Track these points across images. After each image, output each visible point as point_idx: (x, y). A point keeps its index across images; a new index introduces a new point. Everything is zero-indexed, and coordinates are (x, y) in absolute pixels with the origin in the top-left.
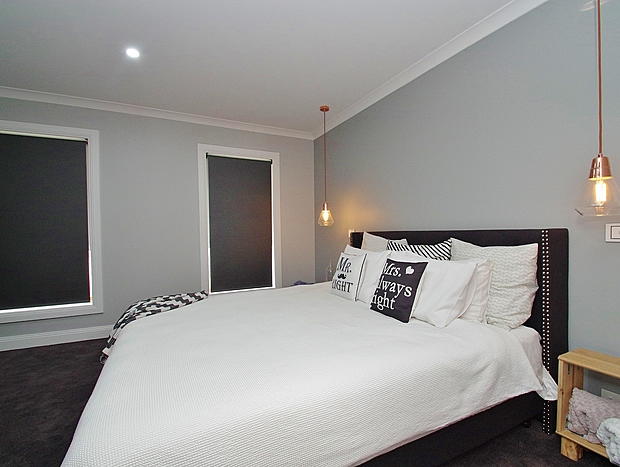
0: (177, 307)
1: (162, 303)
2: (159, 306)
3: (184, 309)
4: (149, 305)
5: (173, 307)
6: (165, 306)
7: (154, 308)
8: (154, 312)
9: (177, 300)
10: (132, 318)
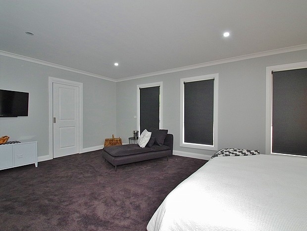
0: (239, 155)
1: (232, 152)
2: (230, 153)
3: (242, 157)
4: (226, 152)
5: (236, 155)
6: (233, 153)
7: (227, 153)
8: (226, 155)
9: (239, 152)
10: (217, 156)
